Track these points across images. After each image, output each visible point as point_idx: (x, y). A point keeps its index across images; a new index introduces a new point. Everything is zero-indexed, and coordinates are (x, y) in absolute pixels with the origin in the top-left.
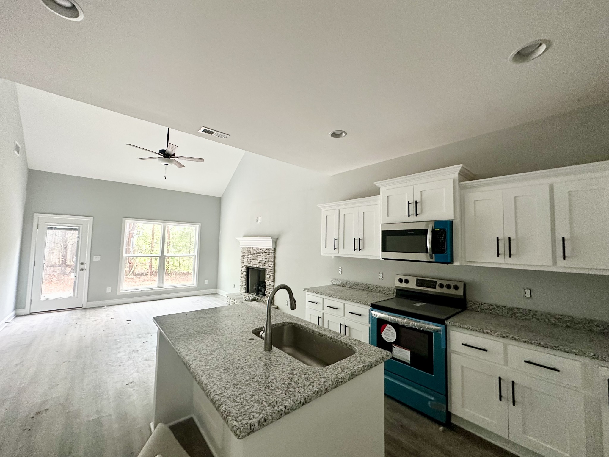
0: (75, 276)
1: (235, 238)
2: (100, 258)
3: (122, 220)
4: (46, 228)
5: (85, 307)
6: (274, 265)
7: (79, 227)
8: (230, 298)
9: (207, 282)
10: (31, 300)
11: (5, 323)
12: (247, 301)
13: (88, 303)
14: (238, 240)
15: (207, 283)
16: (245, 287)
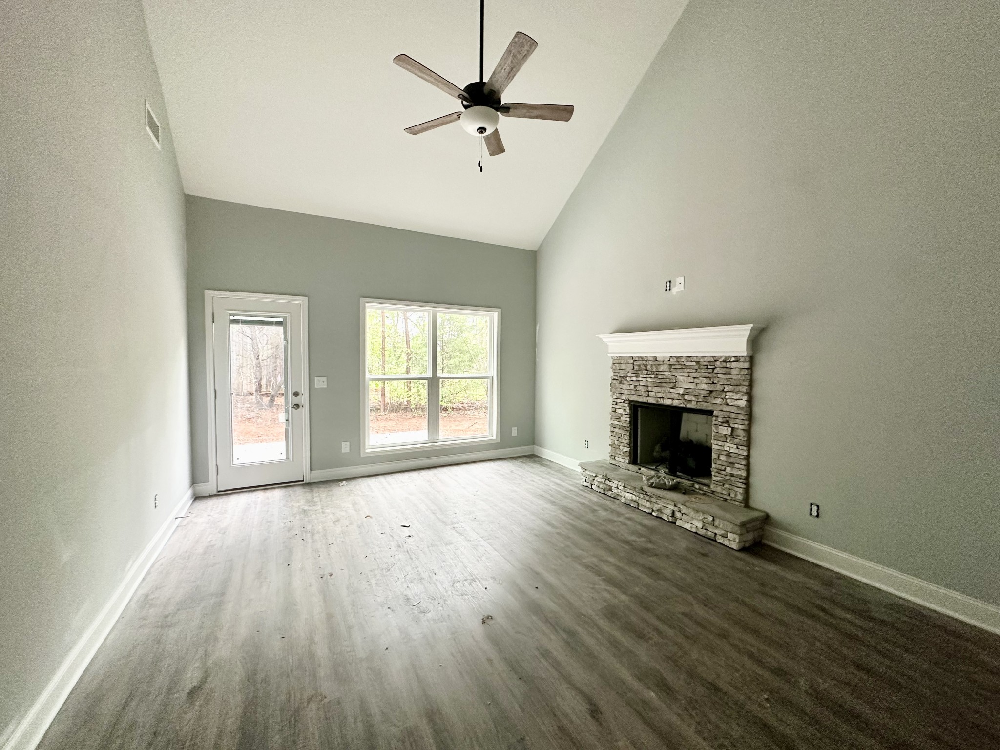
0: (287, 419)
1: (597, 336)
2: (325, 383)
3: (359, 301)
4: (228, 321)
5: (308, 482)
6: (750, 401)
7: (285, 318)
8: (594, 475)
9: (516, 431)
10: (217, 465)
11: (176, 518)
12: (654, 487)
13: (312, 472)
14: (604, 340)
15: (516, 434)
16: (628, 449)
